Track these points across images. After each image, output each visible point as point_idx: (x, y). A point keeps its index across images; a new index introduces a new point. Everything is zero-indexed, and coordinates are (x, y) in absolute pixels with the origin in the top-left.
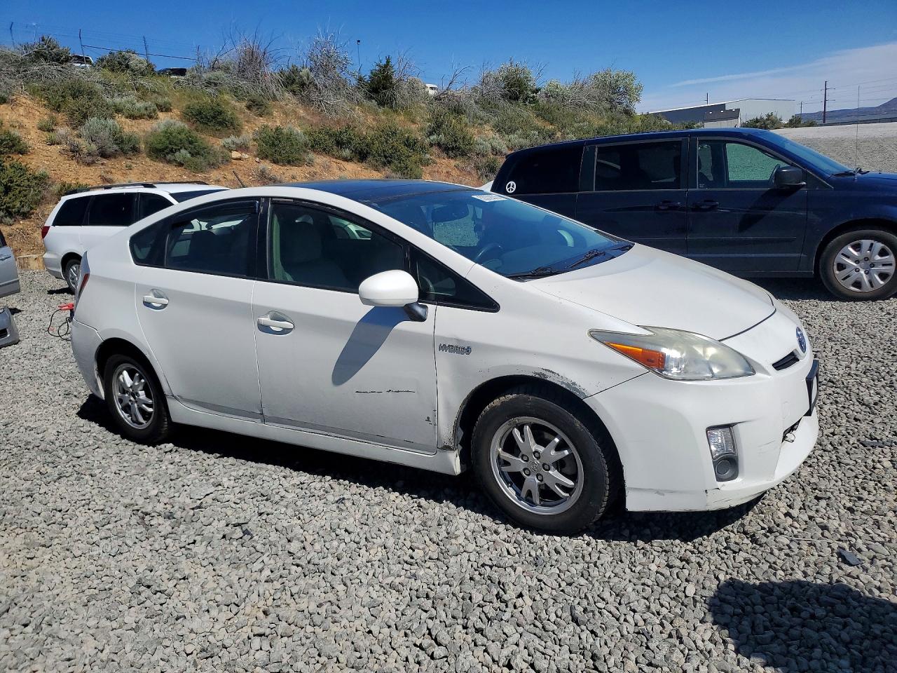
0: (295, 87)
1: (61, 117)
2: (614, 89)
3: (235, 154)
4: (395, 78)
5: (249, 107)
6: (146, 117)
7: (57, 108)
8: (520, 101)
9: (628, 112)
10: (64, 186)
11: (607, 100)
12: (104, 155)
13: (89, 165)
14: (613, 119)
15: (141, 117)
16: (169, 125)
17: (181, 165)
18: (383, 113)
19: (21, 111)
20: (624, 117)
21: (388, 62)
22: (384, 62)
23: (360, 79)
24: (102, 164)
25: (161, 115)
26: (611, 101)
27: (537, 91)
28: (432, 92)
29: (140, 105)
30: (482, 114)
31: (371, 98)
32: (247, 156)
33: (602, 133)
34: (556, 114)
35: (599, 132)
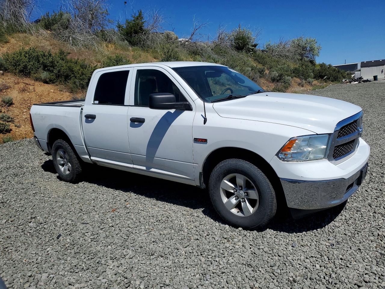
2: (304, 48)
8: (244, 51)
11: (299, 54)
14: (303, 65)
20: (310, 64)
26: (302, 55)
27: (255, 46)
33: (296, 73)
34: (268, 60)
35: (294, 72)
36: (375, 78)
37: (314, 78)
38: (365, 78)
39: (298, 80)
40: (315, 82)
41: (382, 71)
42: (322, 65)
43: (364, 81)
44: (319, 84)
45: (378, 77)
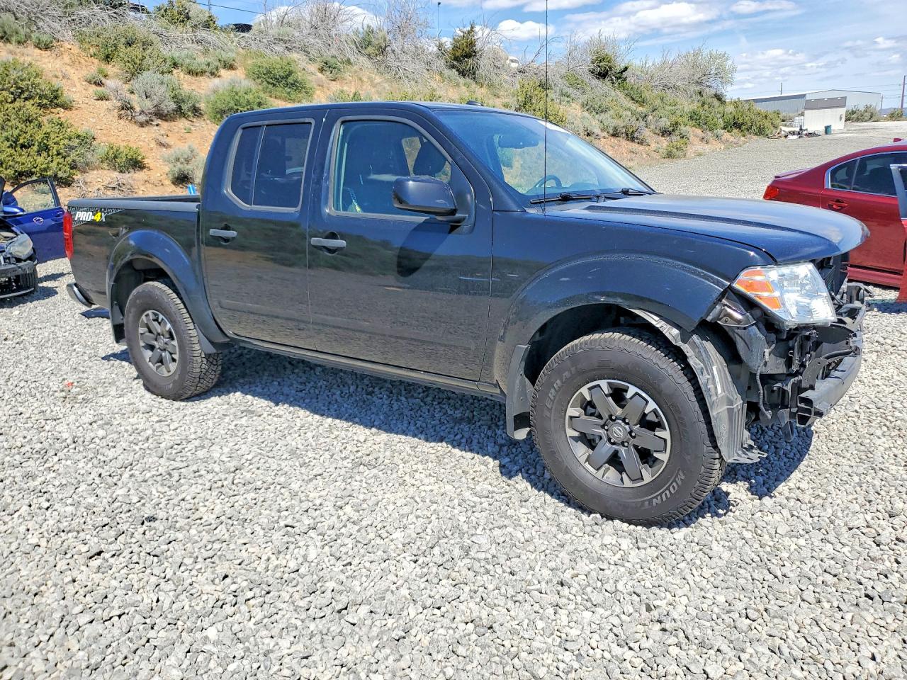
0: (370, 50)
1: (111, 69)
4: (478, 46)
5: (322, 70)
6: (208, 74)
7: (108, 58)
8: (607, 79)
9: (719, 97)
10: (112, 148)
11: (697, 82)
12: (161, 115)
13: (142, 125)
14: (704, 104)
15: (202, 73)
16: (233, 83)
18: (465, 84)
19: (66, 58)
20: (716, 103)
21: (471, 28)
22: (468, 28)
23: (440, 47)
24: (157, 125)
25: (223, 72)
28: (514, 65)
29: (201, 60)
30: (570, 90)
31: (453, 67)
33: (695, 118)
34: (646, 94)
35: (691, 117)
36: (827, 130)
37: (724, 128)
38: (811, 130)
39: (699, 131)
40: (726, 136)
41: (841, 118)
42: (736, 104)
43: (810, 135)
44: (732, 139)
45: (833, 128)
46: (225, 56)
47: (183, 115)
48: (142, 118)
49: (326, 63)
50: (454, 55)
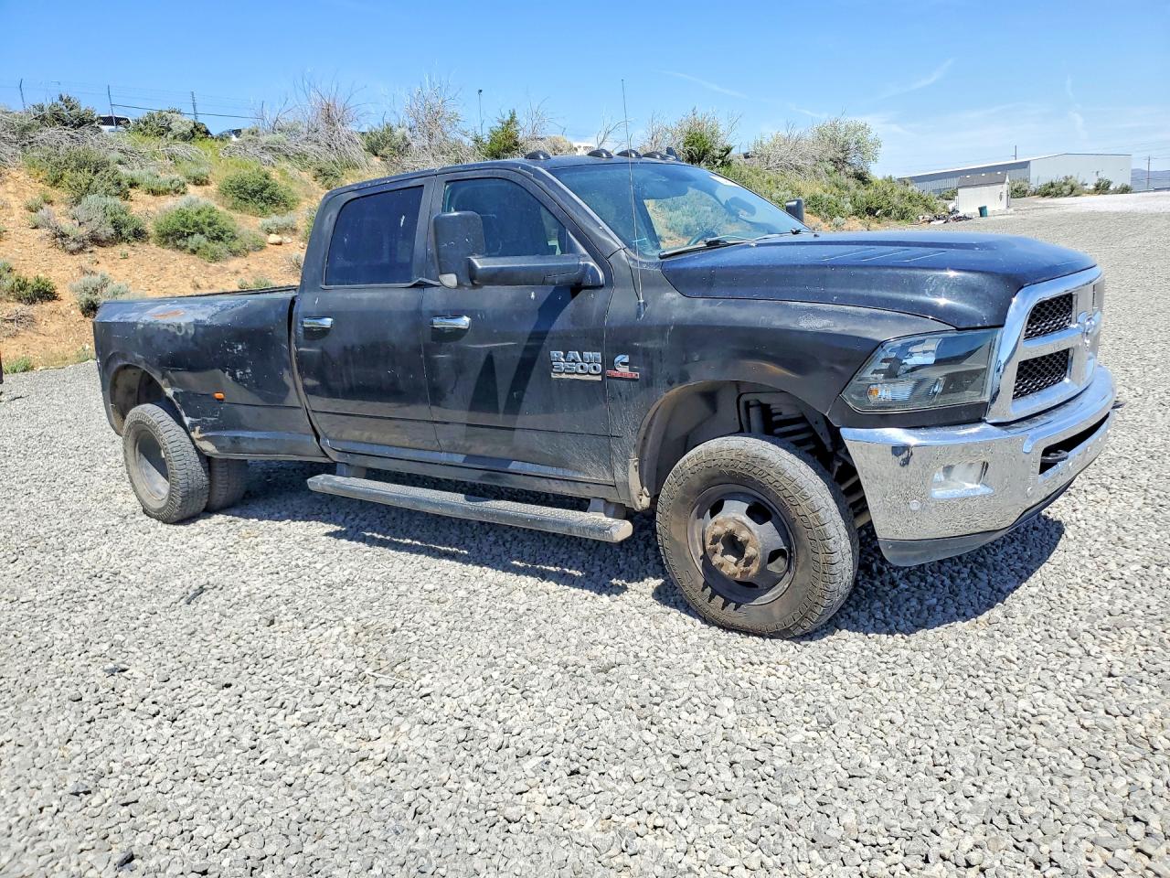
0: (387, 150)
1: (58, 193)
3: (274, 238)
4: (521, 138)
5: (315, 178)
6: (171, 192)
7: (56, 182)
12: (96, 240)
13: (72, 253)
15: (164, 192)
16: (199, 203)
17: (194, 252)
21: (512, 118)
22: (508, 118)
23: (477, 140)
24: (91, 252)
25: (192, 189)
29: (165, 177)
32: (289, 240)
36: (982, 211)
38: (961, 213)
41: (1001, 197)
43: (958, 219)
45: (988, 209)
46: (194, 171)
47: (124, 239)
48: (74, 246)
49: (320, 171)
50: (491, 150)
